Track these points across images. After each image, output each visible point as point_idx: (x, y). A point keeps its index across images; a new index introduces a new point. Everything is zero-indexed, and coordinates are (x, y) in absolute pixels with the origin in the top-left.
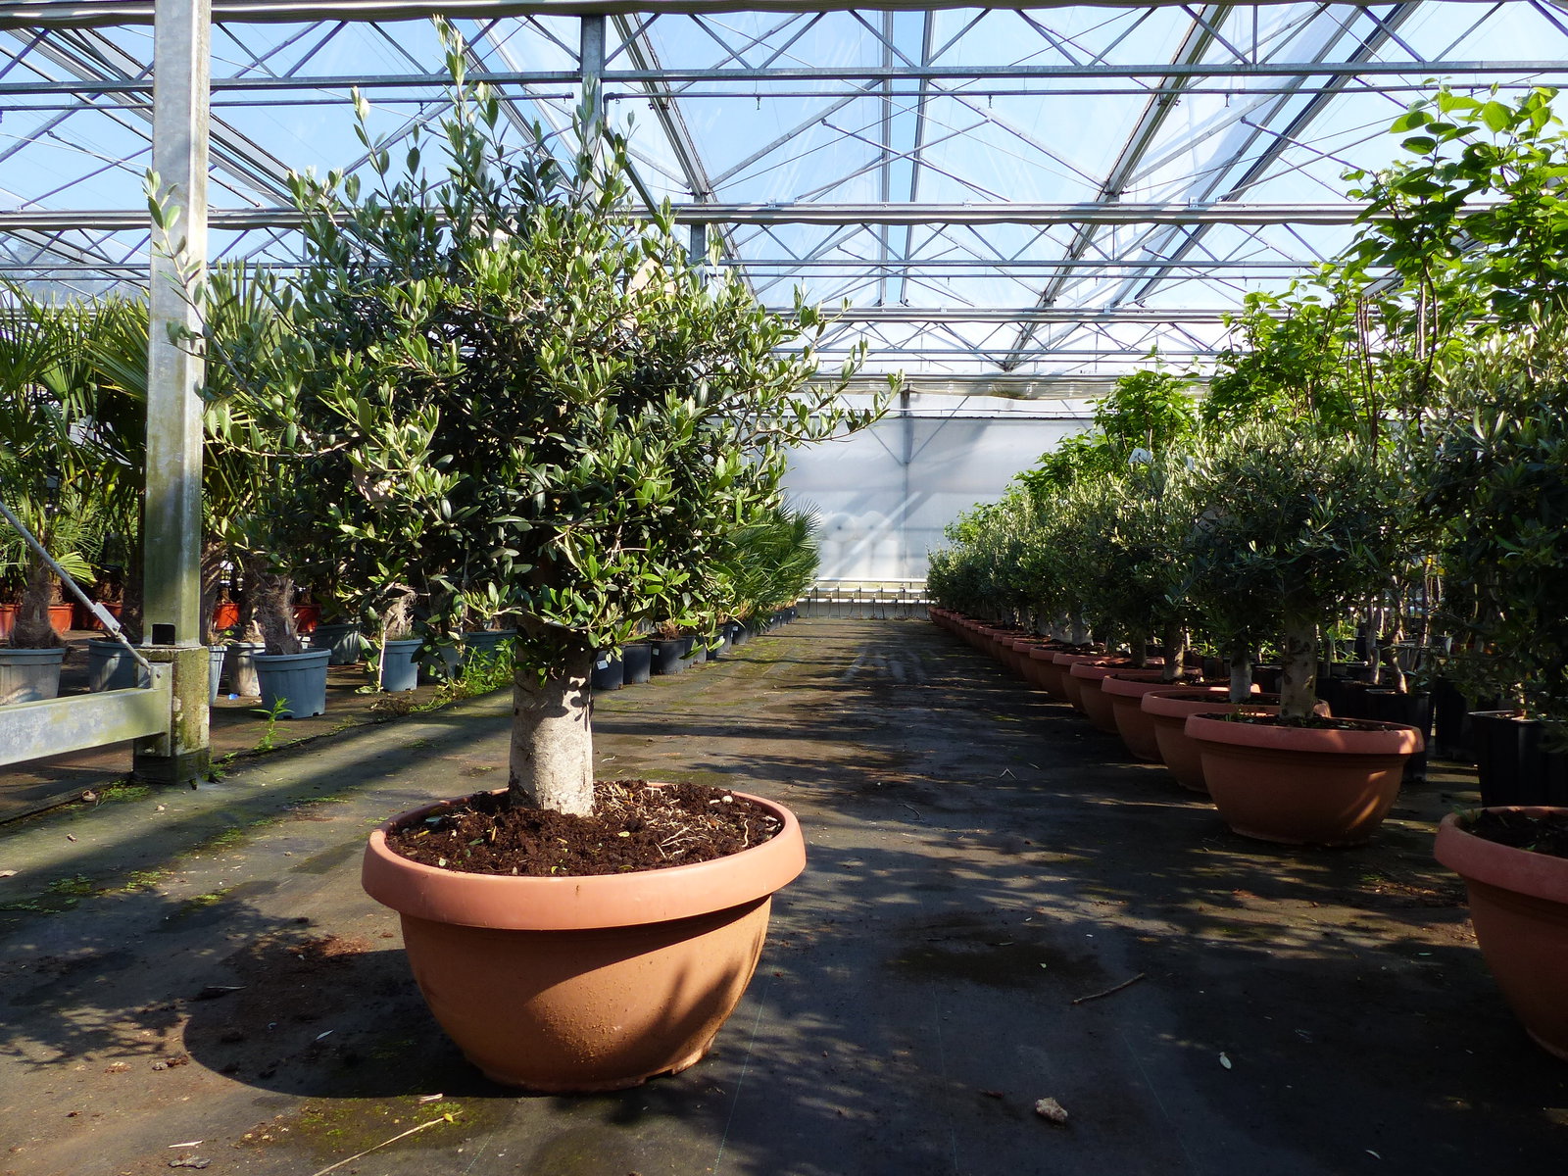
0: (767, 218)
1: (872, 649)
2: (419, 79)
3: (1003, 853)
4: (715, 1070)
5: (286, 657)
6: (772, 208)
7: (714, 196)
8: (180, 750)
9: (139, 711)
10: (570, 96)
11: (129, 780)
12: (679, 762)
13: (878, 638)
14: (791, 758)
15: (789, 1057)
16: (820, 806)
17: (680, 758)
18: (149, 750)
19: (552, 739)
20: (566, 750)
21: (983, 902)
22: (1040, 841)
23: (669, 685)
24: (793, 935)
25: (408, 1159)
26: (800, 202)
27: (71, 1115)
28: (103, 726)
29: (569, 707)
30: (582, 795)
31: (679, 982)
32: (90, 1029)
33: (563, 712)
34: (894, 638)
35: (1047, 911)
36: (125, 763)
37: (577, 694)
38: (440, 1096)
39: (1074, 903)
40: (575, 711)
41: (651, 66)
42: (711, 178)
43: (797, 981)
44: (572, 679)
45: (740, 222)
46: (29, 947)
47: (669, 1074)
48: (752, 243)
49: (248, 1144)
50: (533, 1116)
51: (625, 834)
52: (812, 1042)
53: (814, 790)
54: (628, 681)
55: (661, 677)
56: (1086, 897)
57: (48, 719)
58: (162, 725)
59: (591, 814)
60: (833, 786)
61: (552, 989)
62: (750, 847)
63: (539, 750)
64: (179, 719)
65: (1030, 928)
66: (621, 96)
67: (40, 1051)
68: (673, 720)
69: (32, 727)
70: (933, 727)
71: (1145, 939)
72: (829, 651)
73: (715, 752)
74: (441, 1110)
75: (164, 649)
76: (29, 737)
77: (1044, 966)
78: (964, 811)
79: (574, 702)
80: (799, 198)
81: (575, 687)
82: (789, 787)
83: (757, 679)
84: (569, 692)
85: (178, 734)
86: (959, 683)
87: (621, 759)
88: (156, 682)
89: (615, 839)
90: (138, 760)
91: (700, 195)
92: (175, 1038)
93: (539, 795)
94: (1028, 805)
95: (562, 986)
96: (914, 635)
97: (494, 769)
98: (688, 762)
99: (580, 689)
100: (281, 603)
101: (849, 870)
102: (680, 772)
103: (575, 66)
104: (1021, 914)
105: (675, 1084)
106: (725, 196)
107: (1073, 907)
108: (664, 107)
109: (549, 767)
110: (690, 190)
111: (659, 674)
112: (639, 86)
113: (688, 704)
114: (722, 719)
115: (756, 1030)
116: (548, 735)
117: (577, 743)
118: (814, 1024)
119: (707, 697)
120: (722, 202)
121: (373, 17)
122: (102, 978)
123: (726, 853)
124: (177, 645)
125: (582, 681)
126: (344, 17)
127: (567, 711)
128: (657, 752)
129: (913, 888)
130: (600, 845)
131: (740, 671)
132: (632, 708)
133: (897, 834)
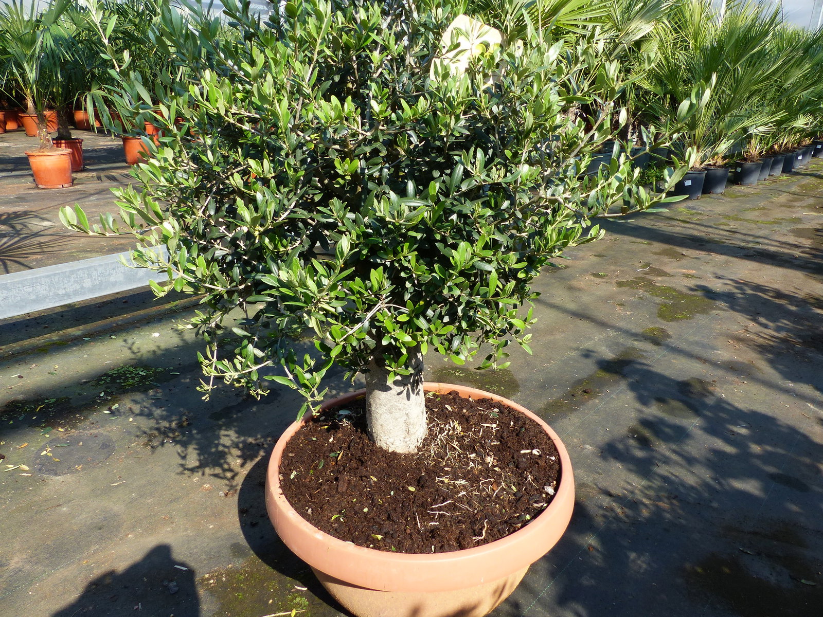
12: (687, 282)
16: (760, 353)
17: (691, 277)
19: (380, 404)
23: (736, 196)
24: (634, 504)
30: (407, 440)
32: (221, 448)
33: (388, 389)
37: (398, 378)
38: (304, 589)
40: (396, 389)
43: (599, 561)
51: (412, 489)
53: (768, 332)
54: (706, 192)
55: (734, 188)
59: (415, 452)
60: (788, 330)
62: (485, 541)
67: (193, 459)
68: (715, 234)
73: (720, 273)
74: (296, 603)
79: (396, 383)
82: (751, 324)
83: (809, 196)
87: (653, 269)
89: (405, 490)
92: (245, 471)
98: (693, 283)
101: (731, 438)
102: (680, 293)
109: (379, 421)
111: (737, 184)
113: (737, 219)
114: (750, 239)
117: (400, 409)
119: (756, 213)
127: (391, 389)
128: (680, 267)
129: (773, 477)
130: (392, 493)
131: (801, 186)
132: (695, 219)
133: (801, 403)
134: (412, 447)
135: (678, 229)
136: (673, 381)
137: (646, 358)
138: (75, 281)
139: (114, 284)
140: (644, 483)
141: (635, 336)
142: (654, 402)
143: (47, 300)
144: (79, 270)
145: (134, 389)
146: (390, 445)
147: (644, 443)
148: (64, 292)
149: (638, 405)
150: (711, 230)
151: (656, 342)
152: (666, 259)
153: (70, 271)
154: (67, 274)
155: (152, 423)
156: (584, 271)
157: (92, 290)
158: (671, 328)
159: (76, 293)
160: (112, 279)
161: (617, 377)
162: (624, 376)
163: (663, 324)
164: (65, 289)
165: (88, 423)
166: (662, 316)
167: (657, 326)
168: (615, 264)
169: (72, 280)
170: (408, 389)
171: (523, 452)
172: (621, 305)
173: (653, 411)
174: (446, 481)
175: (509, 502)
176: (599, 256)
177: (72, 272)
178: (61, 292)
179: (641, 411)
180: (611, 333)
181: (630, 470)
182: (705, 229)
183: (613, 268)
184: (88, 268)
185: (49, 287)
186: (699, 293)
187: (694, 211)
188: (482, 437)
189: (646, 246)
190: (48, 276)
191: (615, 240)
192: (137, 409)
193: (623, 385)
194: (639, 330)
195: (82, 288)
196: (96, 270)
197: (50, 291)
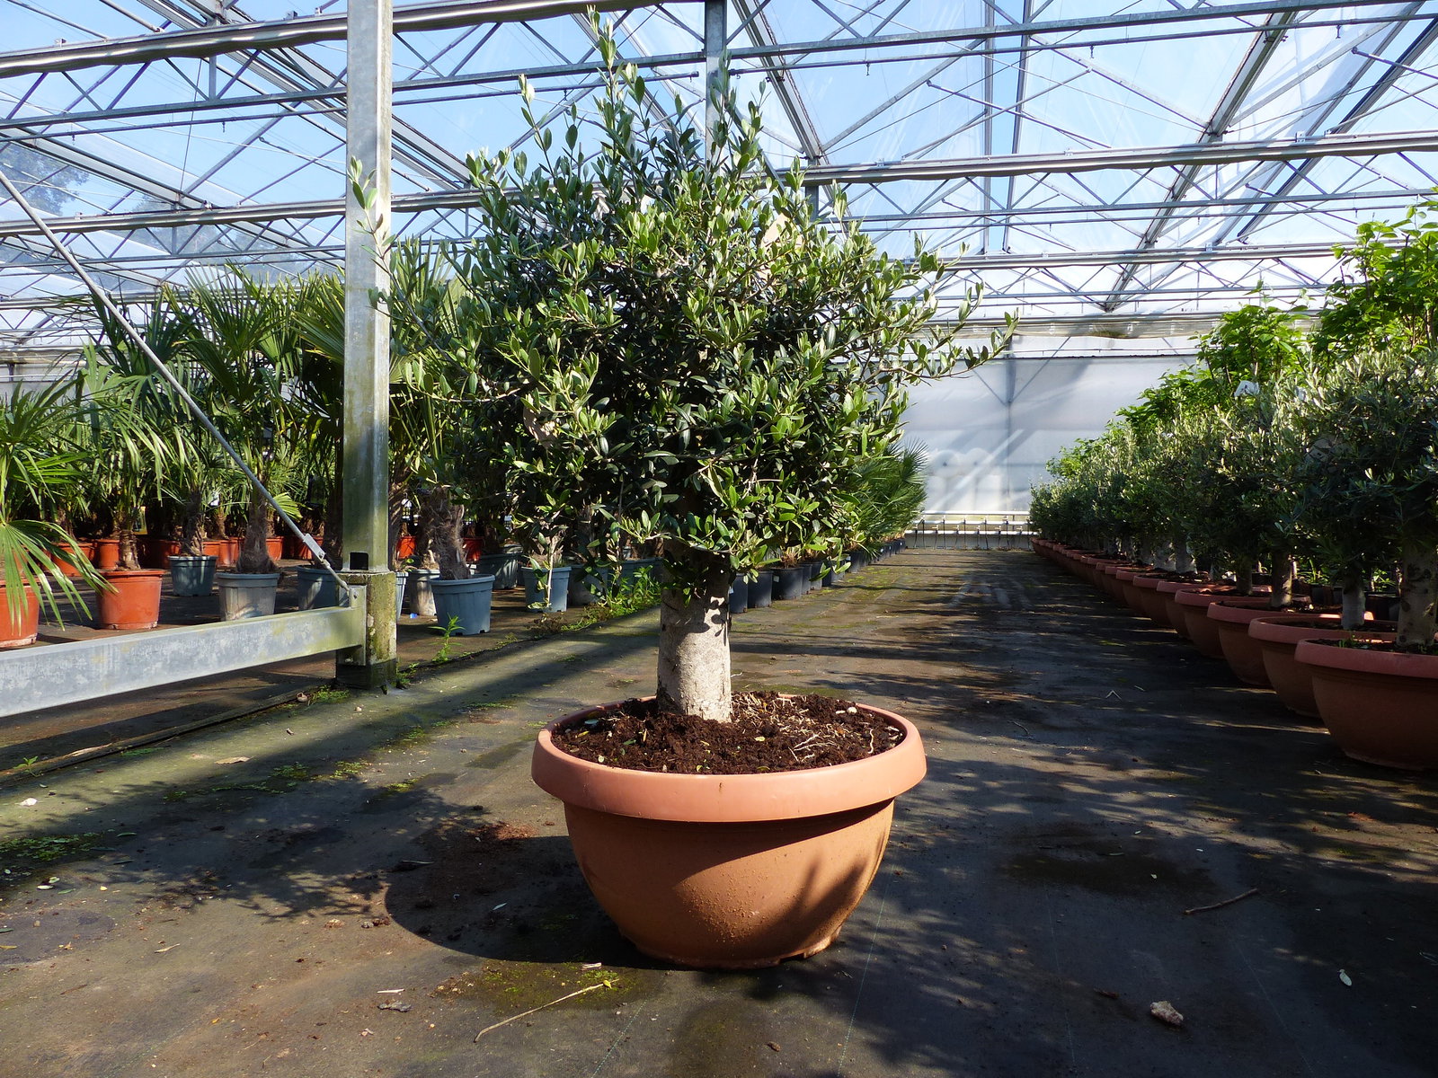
0: (875, 176)
1: (977, 577)
2: (564, 69)
3: (1111, 769)
4: (842, 956)
5: (457, 581)
6: (880, 167)
7: (826, 159)
8: (373, 660)
9: (341, 626)
10: (696, 75)
11: (333, 685)
12: (800, 679)
13: (983, 567)
14: (904, 677)
15: (911, 949)
16: (935, 721)
17: (801, 675)
18: (349, 660)
19: (695, 653)
20: (708, 663)
21: (1092, 814)
22: (1147, 759)
23: (788, 609)
24: (911, 838)
25: (574, 1017)
26: (907, 160)
27: (300, 961)
28: (312, 638)
29: (710, 624)
30: (722, 703)
31: (812, 874)
32: (311, 891)
33: (705, 628)
34: (998, 567)
35: (1156, 825)
36: (329, 670)
37: (717, 612)
38: (599, 965)
39: (1183, 819)
40: (715, 628)
41: (768, 42)
42: (823, 142)
43: (916, 880)
44: (713, 599)
45: (850, 181)
46: (261, 820)
47: (800, 958)
48: (864, 200)
49: (441, 994)
50: (681, 987)
51: (761, 739)
52: (932, 936)
53: (926, 706)
54: (752, 605)
55: (781, 602)
56: (1195, 813)
57: (270, 632)
58: (358, 639)
59: (730, 721)
60: (945, 703)
61: (697, 875)
62: (875, 753)
63: (683, 662)
64: (372, 634)
65: (1140, 840)
66: (741, 72)
67: (274, 907)
68: (794, 640)
69: (258, 638)
70: (1039, 650)
71: (1257, 856)
72: (936, 579)
73: (832, 670)
74: (600, 978)
75: (359, 573)
76: (256, 646)
77: (1155, 876)
78: (1072, 729)
79: (714, 619)
80: (907, 156)
81: (715, 605)
82: (903, 703)
83: (869, 604)
84: (710, 610)
85: (371, 647)
86: (1063, 609)
87: (747, 675)
88: (354, 602)
89: (753, 743)
90: (341, 668)
91: (813, 159)
92: (378, 902)
93: (684, 702)
94: (1135, 726)
95: (706, 872)
96: (1017, 564)
97: (636, 681)
98: (808, 679)
99: (720, 608)
100: (453, 534)
101: (961, 781)
102: (801, 688)
103: (700, 47)
104: (1130, 827)
105: (806, 966)
106: (836, 158)
107: (1182, 823)
108: (780, 80)
110: (805, 155)
111: (780, 599)
112: (757, 61)
113: (806, 627)
114: (838, 640)
115: (879, 922)
116: (691, 649)
117: (717, 657)
118: (933, 920)
119: (823, 621)
120: (833, 164)
121: (522, 17)
122: (319, 849)
123: (853, 759)
124: (370, 570)
126: (499, 19)
127: (708, 628)
128: (780, 669)
129: (1024, 799)
130: (739, 748)
131: (854, 596)
132: (758, 630)
133: (1007, 749)
134: (727, 714)
155: (150, 886)
170: (725, 629)
171: (837, 713)
187: (750, 624)
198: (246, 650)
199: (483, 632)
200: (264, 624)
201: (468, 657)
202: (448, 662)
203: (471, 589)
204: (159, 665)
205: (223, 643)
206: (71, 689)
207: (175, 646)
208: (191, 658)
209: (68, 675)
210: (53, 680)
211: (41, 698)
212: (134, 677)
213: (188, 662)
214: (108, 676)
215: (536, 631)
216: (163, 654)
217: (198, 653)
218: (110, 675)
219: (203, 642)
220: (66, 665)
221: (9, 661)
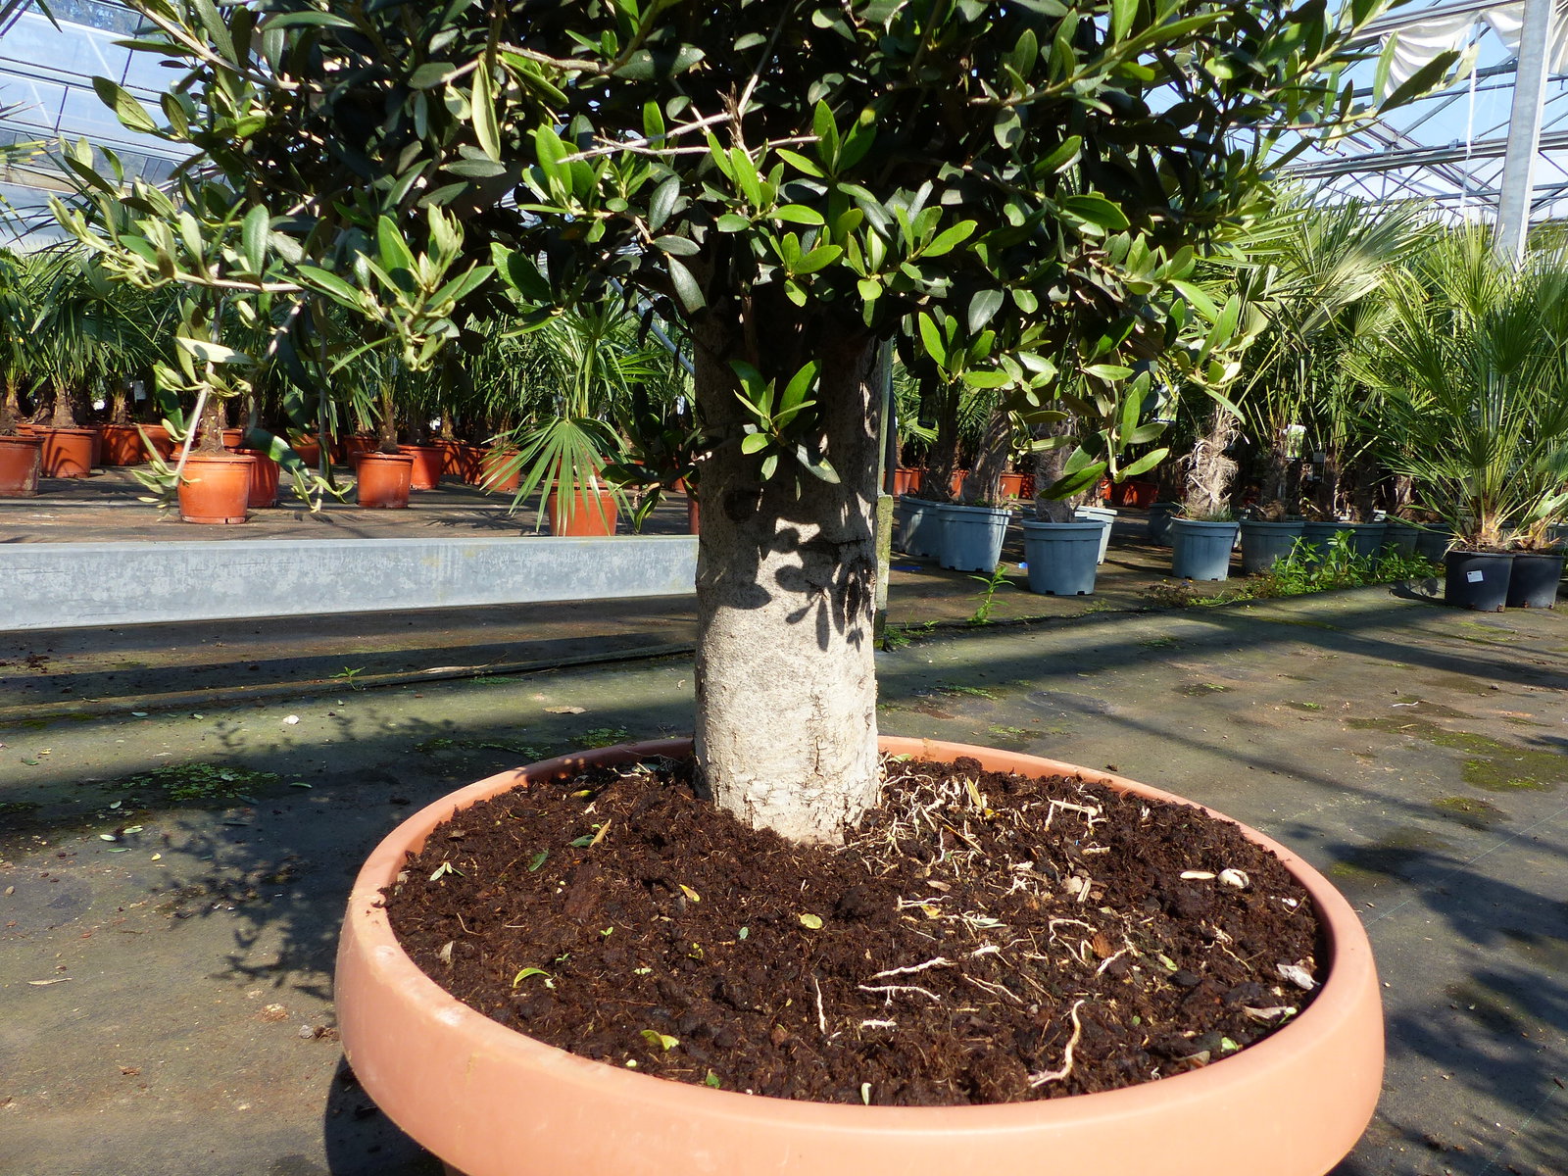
5: (1053, 525)
19: (733, 657)
20: (764, 687)
29: (772, 588)
30: (813, 793)
33: (756, 598)
37: (794, 560)
40: (786, 600)
44: (781, 524)
51: (811, 922)
59: (840, 838)
62: (1073, 1087)
68: (1557, 664)
76: (666, 571)
79: (784, 577)
81: (789, 542)
84: (772, 554)
89: (786, 927)
99: (804, 549)
109: (727, 717)
116: (726, 645)
117: (793, 675)
125: (808, 532)
127: (768, 598)
128: (1493, 706)
130: (744, 933)
134: (829, 823)
135: (1467, 651)
136: (1544, 900)
137: (1455, 850)
138: (134, 577)
139: (220, 600)
140: (1527, 1123)
141: (1418, 809)
142: (1504, 939)
143: (64, 609)
144: (146, 554)
145: (195, 803)
146: (758, 806)
147: (1500, 1026)
148: (105, 596)
149: (1460, 941)
150: (1544, 657)
151: (1473, 824)
152: (1455, 693)
153: (127, 553)
154: (120, 558)
155: (204, 869)
156: (1269, 699)
157: (168, 603)
158: (1500, 801)
159: (131, 603)
160: (217, 587)
161: (1389, 880)
162: (1407, 880)
163: (1483, 795)
164: (108, 590)
165: (53, 852)
166: (1471, 778)
167: (1467, 796)
168: (1337, 691)
169: (129, 572)
170: (823, 606)
171: (1187, 875)
172: (1368, 755)
173: (1506, 956)
174: (933, 914)
175: (1155, 997)
176: (1298, 678)
177: (131, 556)
178: (99, 595)
179: (1473, 956)
180: (1354, 801)
181: (1476, 1088)
182: (1531, 655)
183: (1333, 697)
184: (166, 553)
185: (73, 580)
186: (1553, 749)
187: (1495, 629)
188: (1054, 831)
189: (1403, 671)
190: (76, 556)
191: (1331, 657)
192: (181, 839)
193: (1407, 897)
194: (1427, 801)
195: (148, 594)
196: (185, 561)
197: (74, 588)
198: (651, 573)
199: (1081, 593)
200: (680, 545)
201: (1022, 623)
202: (988, 625)
203: (1069, 536)
204: (519, 578)
205: (617, 561)
206: (391, 593)
207: (543, 557)
208: (567, 574)
209: (387, 575)
210: (366, 579)
211: (349, 600)
212: (482, 590)
213: (563, 579)
214: (443, 583)
215: (1150, 600)
216: (525, 566)
217: (578, 570)
218: (448, 582)
219: (586, 557)
220: (385, 563)
221: (306, 550)
